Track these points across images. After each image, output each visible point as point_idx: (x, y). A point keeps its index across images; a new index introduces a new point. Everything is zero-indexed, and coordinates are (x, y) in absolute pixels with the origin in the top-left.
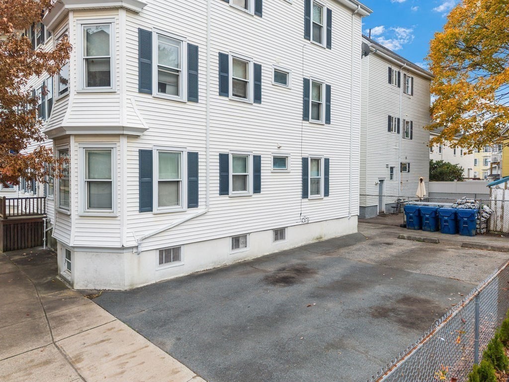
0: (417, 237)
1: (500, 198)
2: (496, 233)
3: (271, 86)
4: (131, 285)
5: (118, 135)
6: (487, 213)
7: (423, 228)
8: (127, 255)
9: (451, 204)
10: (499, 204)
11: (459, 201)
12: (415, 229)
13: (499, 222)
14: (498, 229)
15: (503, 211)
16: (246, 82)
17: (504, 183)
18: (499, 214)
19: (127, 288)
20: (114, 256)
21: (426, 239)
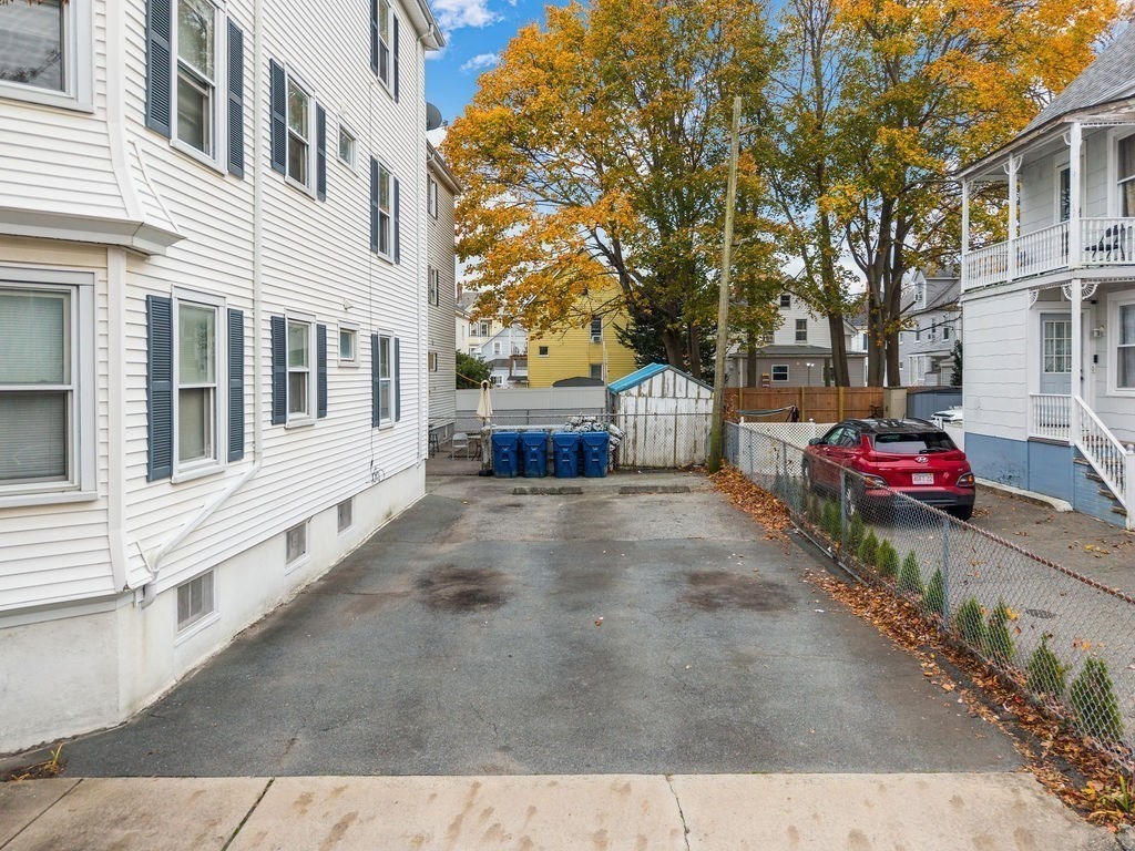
0: (548, 487)
1: (631, 411)
2: (627, 468)
3: (336, 163)
4: (131, 706)
5: (104, 248)
6: (616, 436)
7: (527, 472)
8: (124, 614)
9: (563, 426)
10: (631, 420)
11: (575, 419)
12: (511, 477)
13: (630, 451)
14: (630, 462)
15: (636, 432)
16: (303, 144)
17: (637, 387)
18: (631, 437)
19: (122, 717)
20: (82, 626)
21: (563, 488)
